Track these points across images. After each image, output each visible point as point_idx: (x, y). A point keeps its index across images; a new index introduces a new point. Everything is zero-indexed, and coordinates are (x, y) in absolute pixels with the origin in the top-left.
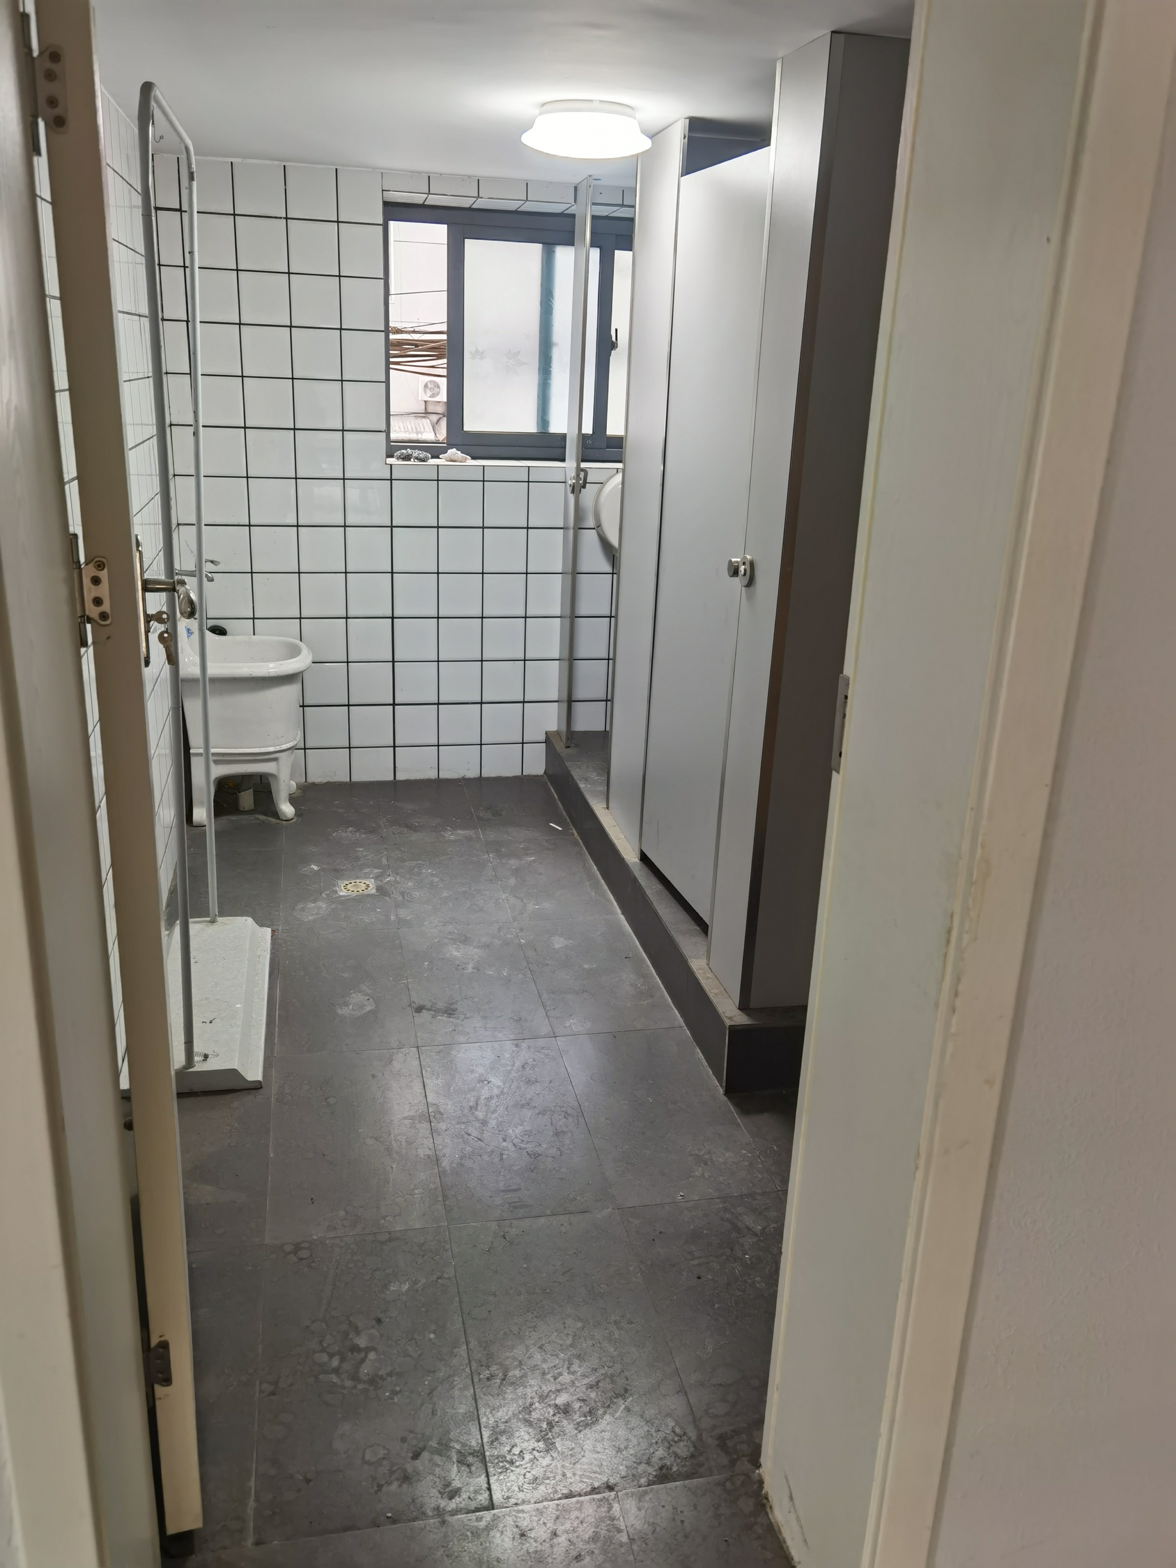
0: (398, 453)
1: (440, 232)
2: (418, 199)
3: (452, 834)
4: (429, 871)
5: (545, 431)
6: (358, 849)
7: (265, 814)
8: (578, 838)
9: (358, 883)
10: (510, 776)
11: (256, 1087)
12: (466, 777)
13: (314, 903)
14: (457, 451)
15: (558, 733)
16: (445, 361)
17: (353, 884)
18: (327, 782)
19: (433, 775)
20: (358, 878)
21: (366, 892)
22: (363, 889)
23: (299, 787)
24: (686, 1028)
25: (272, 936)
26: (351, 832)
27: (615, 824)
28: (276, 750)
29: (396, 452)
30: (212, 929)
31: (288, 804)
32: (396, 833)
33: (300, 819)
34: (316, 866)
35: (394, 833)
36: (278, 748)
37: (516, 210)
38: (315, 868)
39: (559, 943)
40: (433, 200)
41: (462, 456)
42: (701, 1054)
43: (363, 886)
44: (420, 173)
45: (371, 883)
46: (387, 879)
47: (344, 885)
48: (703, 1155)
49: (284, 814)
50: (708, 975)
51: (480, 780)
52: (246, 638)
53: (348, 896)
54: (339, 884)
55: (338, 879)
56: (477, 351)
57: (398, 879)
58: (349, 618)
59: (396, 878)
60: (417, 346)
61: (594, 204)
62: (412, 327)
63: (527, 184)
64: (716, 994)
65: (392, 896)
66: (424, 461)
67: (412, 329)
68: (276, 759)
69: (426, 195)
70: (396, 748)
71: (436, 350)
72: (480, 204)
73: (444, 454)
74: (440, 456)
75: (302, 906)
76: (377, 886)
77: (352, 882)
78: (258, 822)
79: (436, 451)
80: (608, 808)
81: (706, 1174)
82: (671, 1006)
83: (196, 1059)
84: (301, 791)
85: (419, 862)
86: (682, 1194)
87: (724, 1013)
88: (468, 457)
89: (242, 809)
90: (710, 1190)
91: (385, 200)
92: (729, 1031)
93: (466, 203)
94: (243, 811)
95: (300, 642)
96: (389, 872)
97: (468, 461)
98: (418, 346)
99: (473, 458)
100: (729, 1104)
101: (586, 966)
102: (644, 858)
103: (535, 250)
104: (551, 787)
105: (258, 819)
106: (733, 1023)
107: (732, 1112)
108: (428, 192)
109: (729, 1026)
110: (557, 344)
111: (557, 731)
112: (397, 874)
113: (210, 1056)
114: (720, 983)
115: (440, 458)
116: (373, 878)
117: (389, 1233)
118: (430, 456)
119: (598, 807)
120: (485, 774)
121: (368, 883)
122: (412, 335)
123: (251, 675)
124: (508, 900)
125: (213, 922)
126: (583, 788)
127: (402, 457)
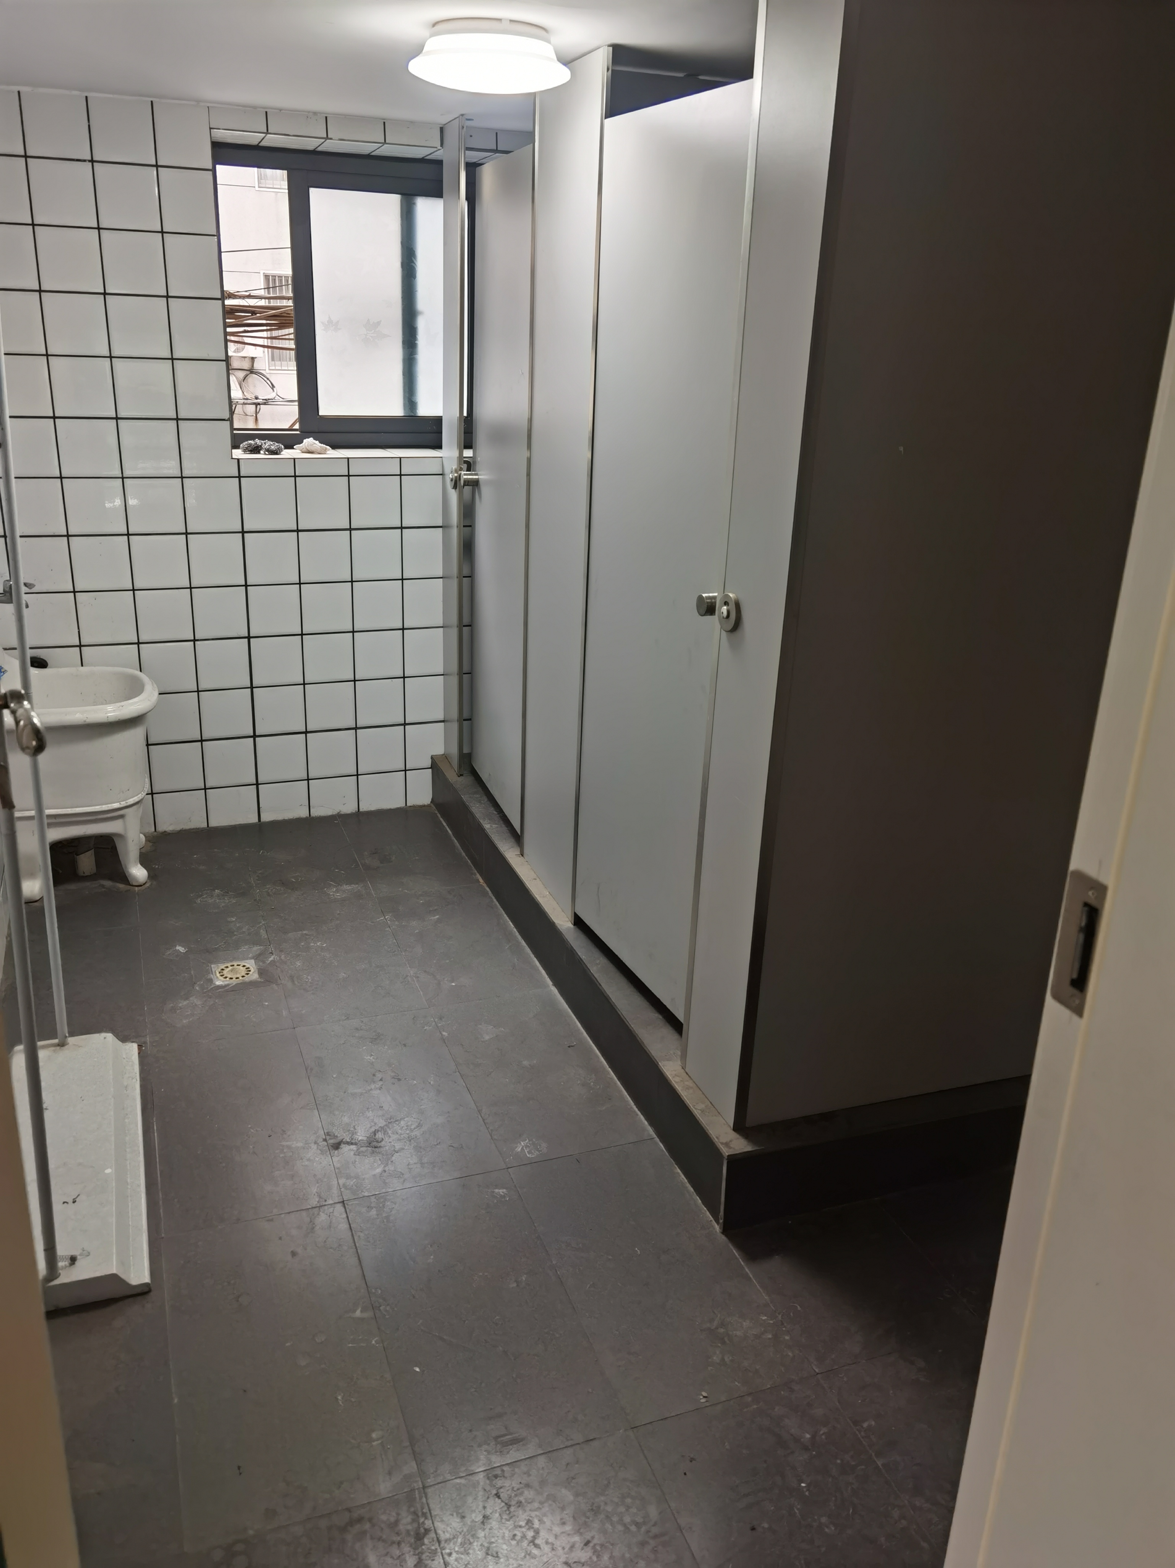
0: (244, 444)
1: (278, 178)
2: (253, 138)
3: (337, 891)
4: (318, 944)
5: (413, 415)
6: (229, 919)
7: (111, 878)
8: (485, 885)
9: (235, 966)
10: (392, 808)
11: (143, 1292)
12: (342, 813)
13: (187, 999)
14: (315, 441)
15: (445, 757)
16: (292, 330)
17: (230, 968)
18: (180, 830)
19: (303, 813)
20: (234, 959)
21: (247, 979)
22: (243, 974)
23: (150, 839)
24: (657, 1140)
25: (139, 1053)
26: (218, 896)
27: (535, 876)
28: (122, 806)
29: (242, 443)
30: (63, 1055)
31: (139, 866)
32: (271, 893)
33: (155, 883)
34: (183, 947)
35: (269, 895)
36: (123, 804)
37: (369, 154)
38: (181, 949)
39: (488, 1033)
40: (272, 140)
41: (320, 447)
42: (683, 1176)
43: (243, 971)
44: (254, 107)
45: (251, 964)
46: (270, 959)
47: (219, 970)
48: (717, 1328)
49: (135, 878)
50: (687, 1083)
51: (359, 816)
52: (72, 670)
53: (226, 986)
54: (213, 970)
55: (212, 963)
56: (330, 321)
57: (283, 957)
58: (198, 640)
59: (280, 957)
60: (254, 313)
61: (468, 149)
62: (246, 291)
63: (384, 123)
64: (702, 1111)
65: (279, 982)
66: (276, 454)
67: (247, 294)
68: (122, 817)
69: (264, 135)
70: (260, 786)
71: (279, 320)
72: (329, 146)
73: (300, 444)
74: (295, 447)
75: (172, 1005)
76: (259, 969)
77: (228, 965)
78: (103, 890)
79: (290, 441)
80: (522, 855)
81: (726, 1359)
82: (635, 1112)
83: (61, 1264)
84: (151, 844)
85: (304, 932)
86: (704, 1394)
87: (717, 1138)
88: (328, 447)
89: (81, 874)
90: (737, 1383)
91: (214, 140)
92: (728, 1162)
93: (310, 144)
94: (83, 877)
95: (138, 673)
96: (272, 948)
97: (328, 452)
98: (256, 314)
99: (334, 447)
100: (731, 1247)
101: (526, 1063)
102: (578, 922)
103: (393, 201)
104: (441, 819)
105: (103, 886)
106: (731, 1152)
107: (736, 1258)
108: (266, 131)
109: (728, 1156)
110: (421, 313)
111: (443, 755)
112: (281, 951)
113: (78, 1257)
114: (703, 1094)
115: (293, 449)
116: (251, 958)
117: (349, 1510)
118: (283, 447)
119: (511, 854)
120: (364, 808)
121: (248, 966)
122: (247, 300)
123: (85, 721)
124: (418, 977)
125: (62, 1045)
126: (488, 829)
127: (250, 449)
